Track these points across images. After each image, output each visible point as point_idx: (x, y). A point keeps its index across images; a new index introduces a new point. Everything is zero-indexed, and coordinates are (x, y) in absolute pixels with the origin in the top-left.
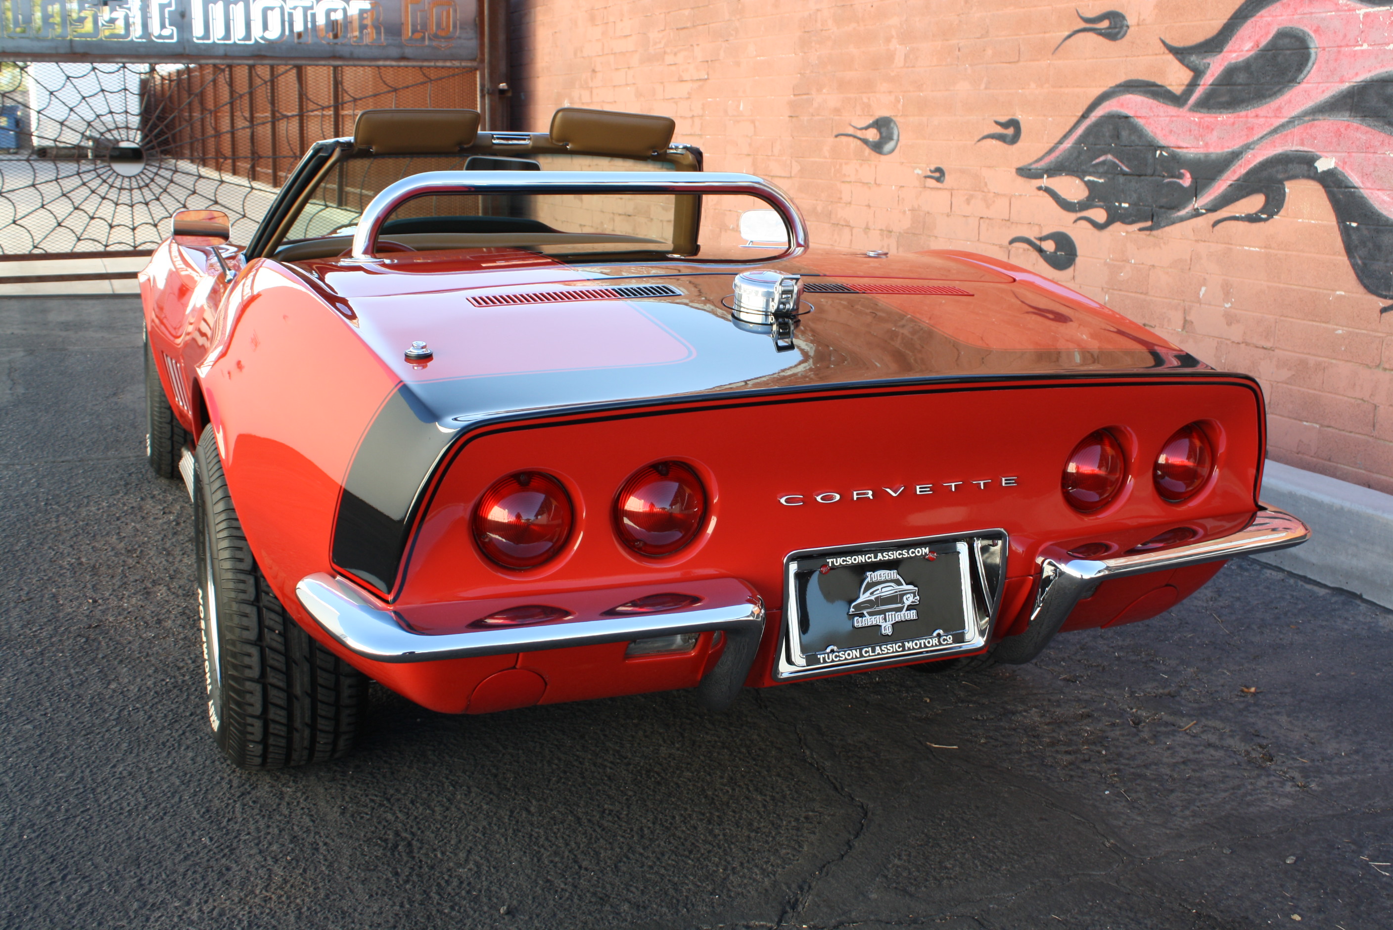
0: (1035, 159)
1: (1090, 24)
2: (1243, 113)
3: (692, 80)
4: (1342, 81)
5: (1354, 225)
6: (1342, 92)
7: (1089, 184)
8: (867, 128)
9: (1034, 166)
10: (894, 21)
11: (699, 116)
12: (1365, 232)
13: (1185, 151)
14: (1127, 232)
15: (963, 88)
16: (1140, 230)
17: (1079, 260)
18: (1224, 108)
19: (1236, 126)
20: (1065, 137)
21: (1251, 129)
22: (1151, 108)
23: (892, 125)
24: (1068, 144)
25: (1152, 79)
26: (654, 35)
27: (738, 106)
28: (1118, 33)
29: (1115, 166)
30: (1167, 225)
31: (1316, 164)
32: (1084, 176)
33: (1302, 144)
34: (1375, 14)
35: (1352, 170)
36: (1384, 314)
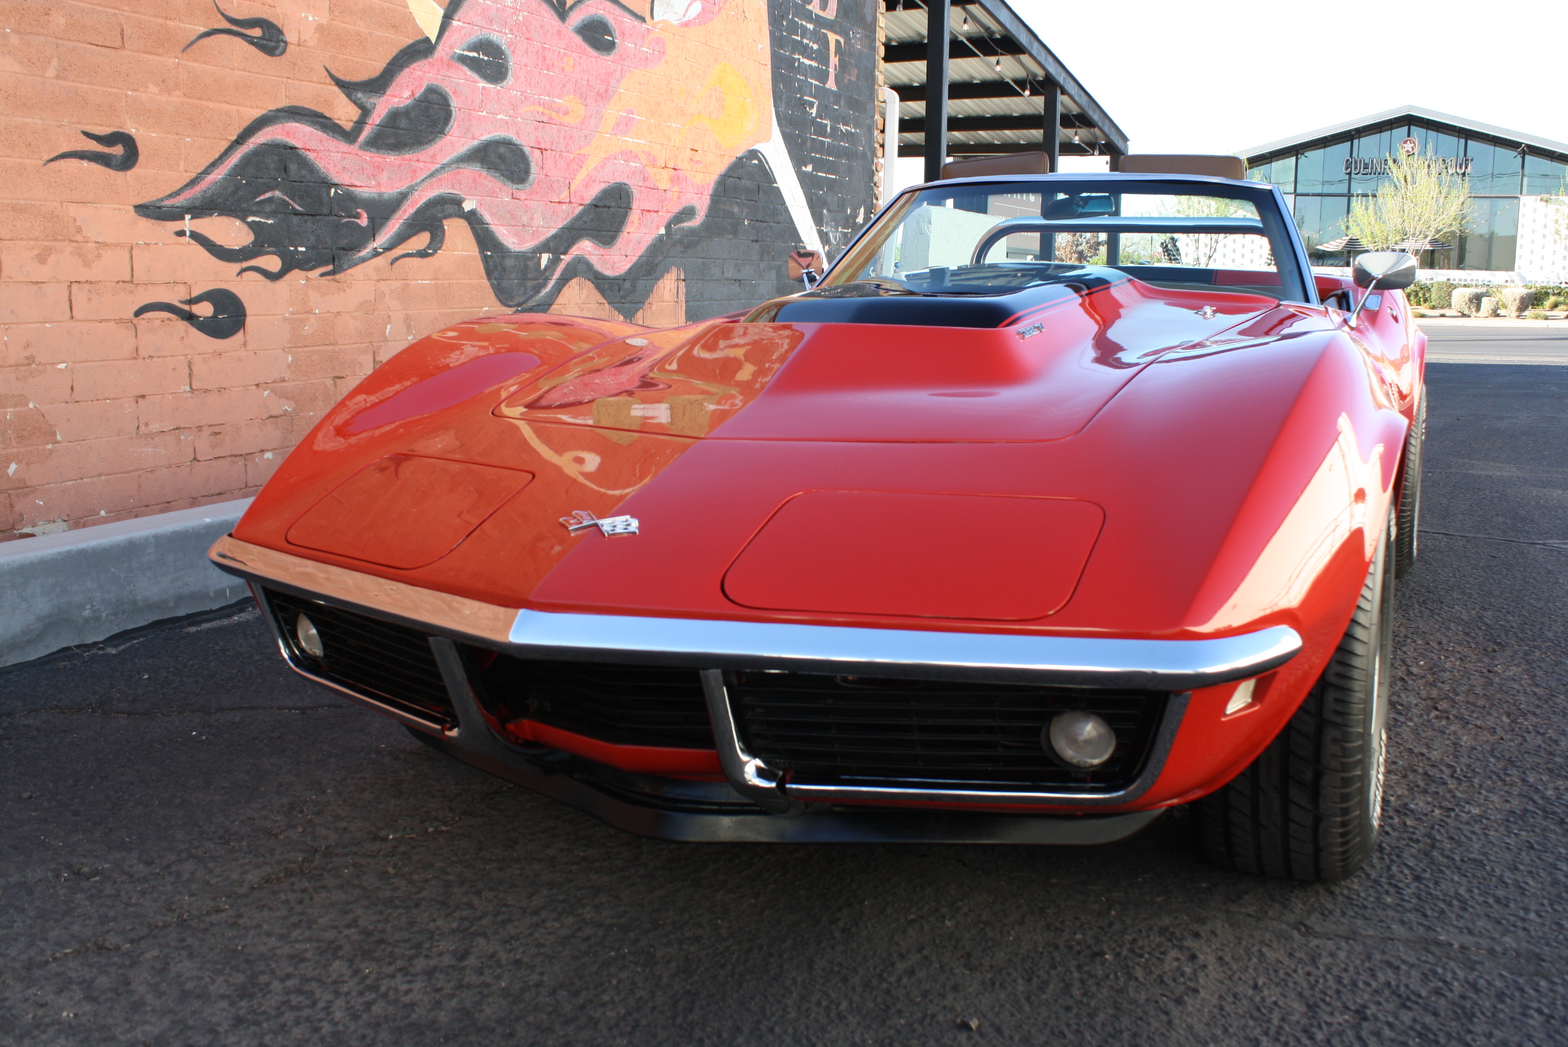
0: (169, 192)
1: (238, 27)
2: (407, 156)
4: (474, 139)
5: (489, 253)
6: (474, 147)
7: (252, 226)
9: (168, 203)
12: (496, 258)
13: (359, 189)
14: (308, 279)
16: (322, 275)
17: (249, 321)
18: (391, 149)
19: (402, 168)
20: (214, 165)
21: (414, 172)
22: (321, 142)
24: (219, 174)
25: (319, 109)
28: (276, 48)
29: (285, 204)
30: (350, 267)
31: (463, 205)
32: (247, 216)
33: (453, 188)
34: (488, 88)
35: (485, 210)
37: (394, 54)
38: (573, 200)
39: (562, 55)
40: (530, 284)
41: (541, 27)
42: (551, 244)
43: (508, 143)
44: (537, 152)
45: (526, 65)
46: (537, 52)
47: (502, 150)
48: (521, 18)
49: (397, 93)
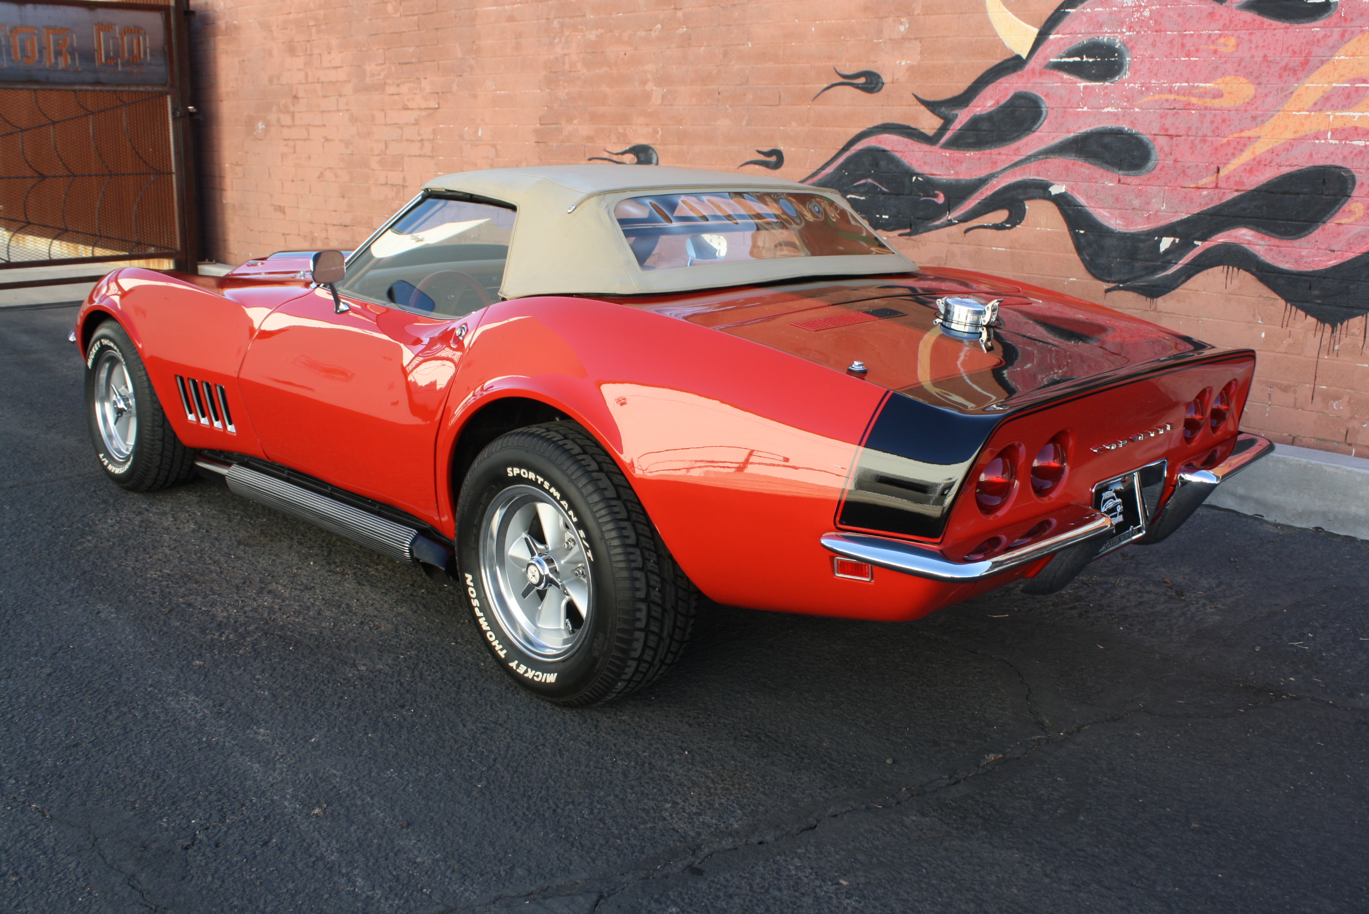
1: (848, 80)
2: (988, 151)
3: (420, 109)
4: (1068, 132)
5: (1082, 232)
6: (1069, 139)
8: (623, 153)
10: (650, 67)
11: (429, 140)
12: (1091, 237)
13: (938, 177)
14: (888, 237)
15: (724, 124)
16: (900, 235)
18: (972, 147)
19: (982, 160)
20: (827, 165)
21: (995, 163)
22: (906, 145)
23: (650, 151)
24: (830, 170)
25: (907, 123)
26: (370, 67)
27: (476, 132)
28: (875, 88)
29: (876, 187)
30: (924, 232)
31: (1051, 189)
33: (1038, 175)
34: (1092, 87)
35: (1079, 194)
36: (1108, 294)
37: (979, 75)
38: (1222, 184)
39: (1213, 38)
40: (1138, 264)
41: (1180, 15)
42: (1179, 229)
43: (1118, 133)
44: (1162, 141)
45: (1152, 57)
46: (1171, 42)
47: (1107, 140)
48: (1147, 13)
49: (980, 104)
